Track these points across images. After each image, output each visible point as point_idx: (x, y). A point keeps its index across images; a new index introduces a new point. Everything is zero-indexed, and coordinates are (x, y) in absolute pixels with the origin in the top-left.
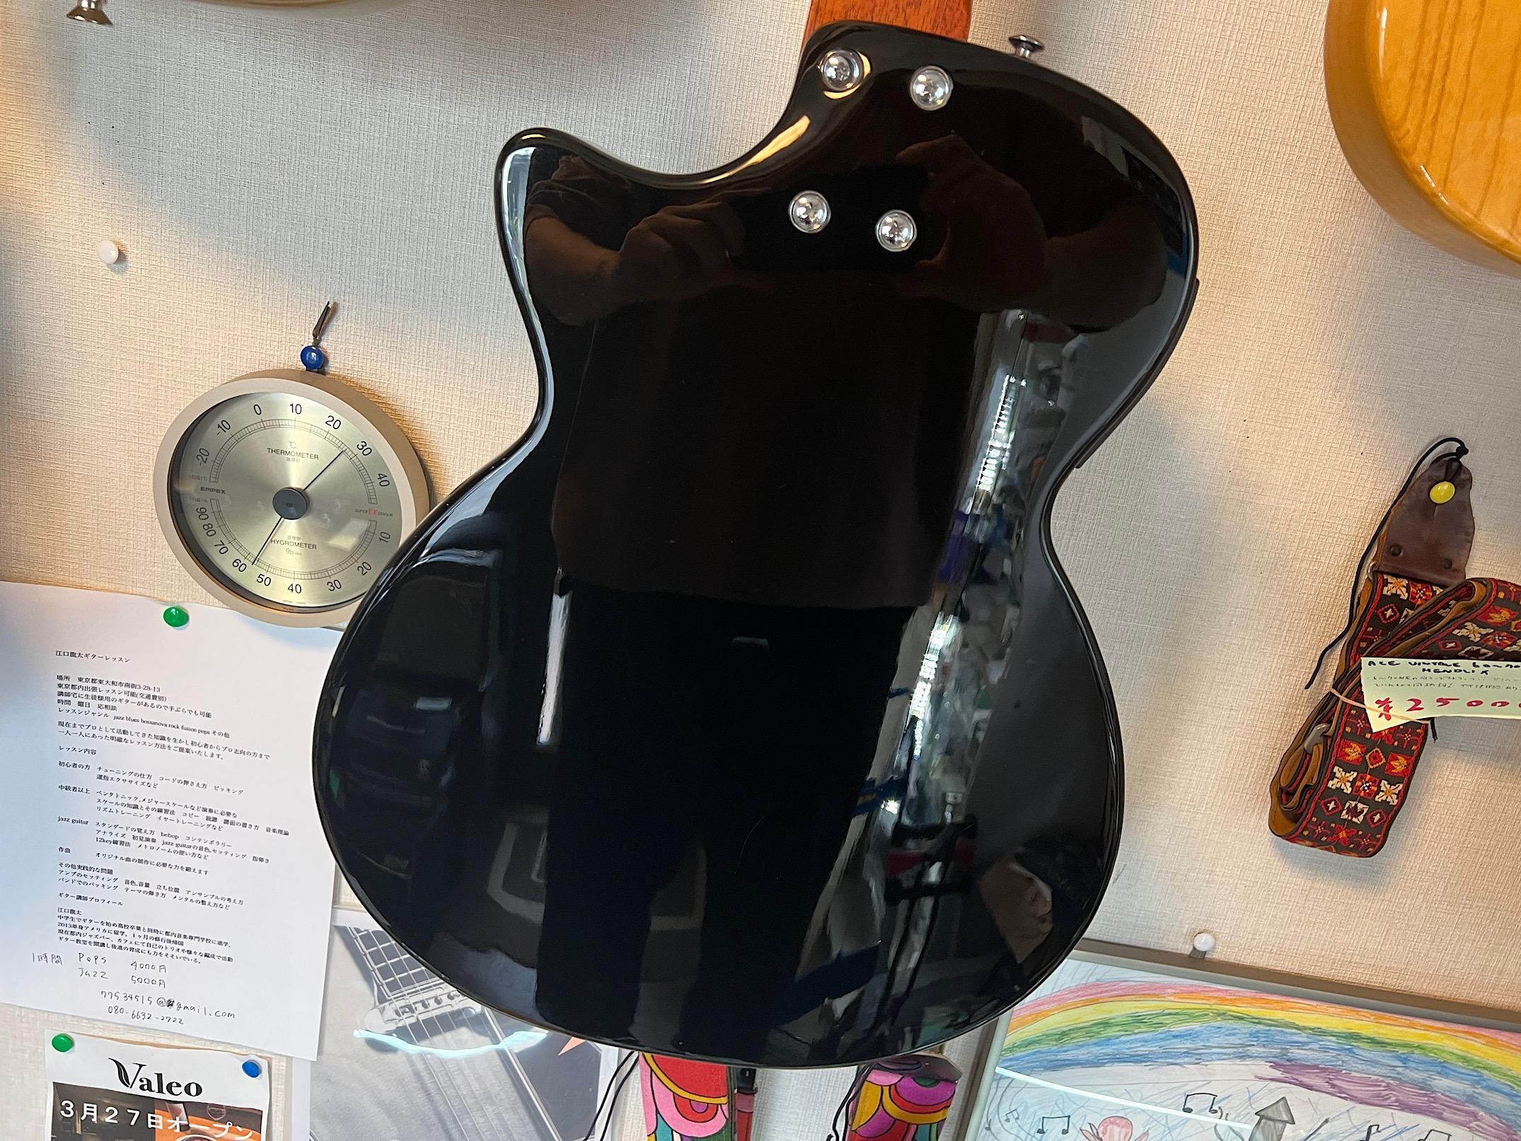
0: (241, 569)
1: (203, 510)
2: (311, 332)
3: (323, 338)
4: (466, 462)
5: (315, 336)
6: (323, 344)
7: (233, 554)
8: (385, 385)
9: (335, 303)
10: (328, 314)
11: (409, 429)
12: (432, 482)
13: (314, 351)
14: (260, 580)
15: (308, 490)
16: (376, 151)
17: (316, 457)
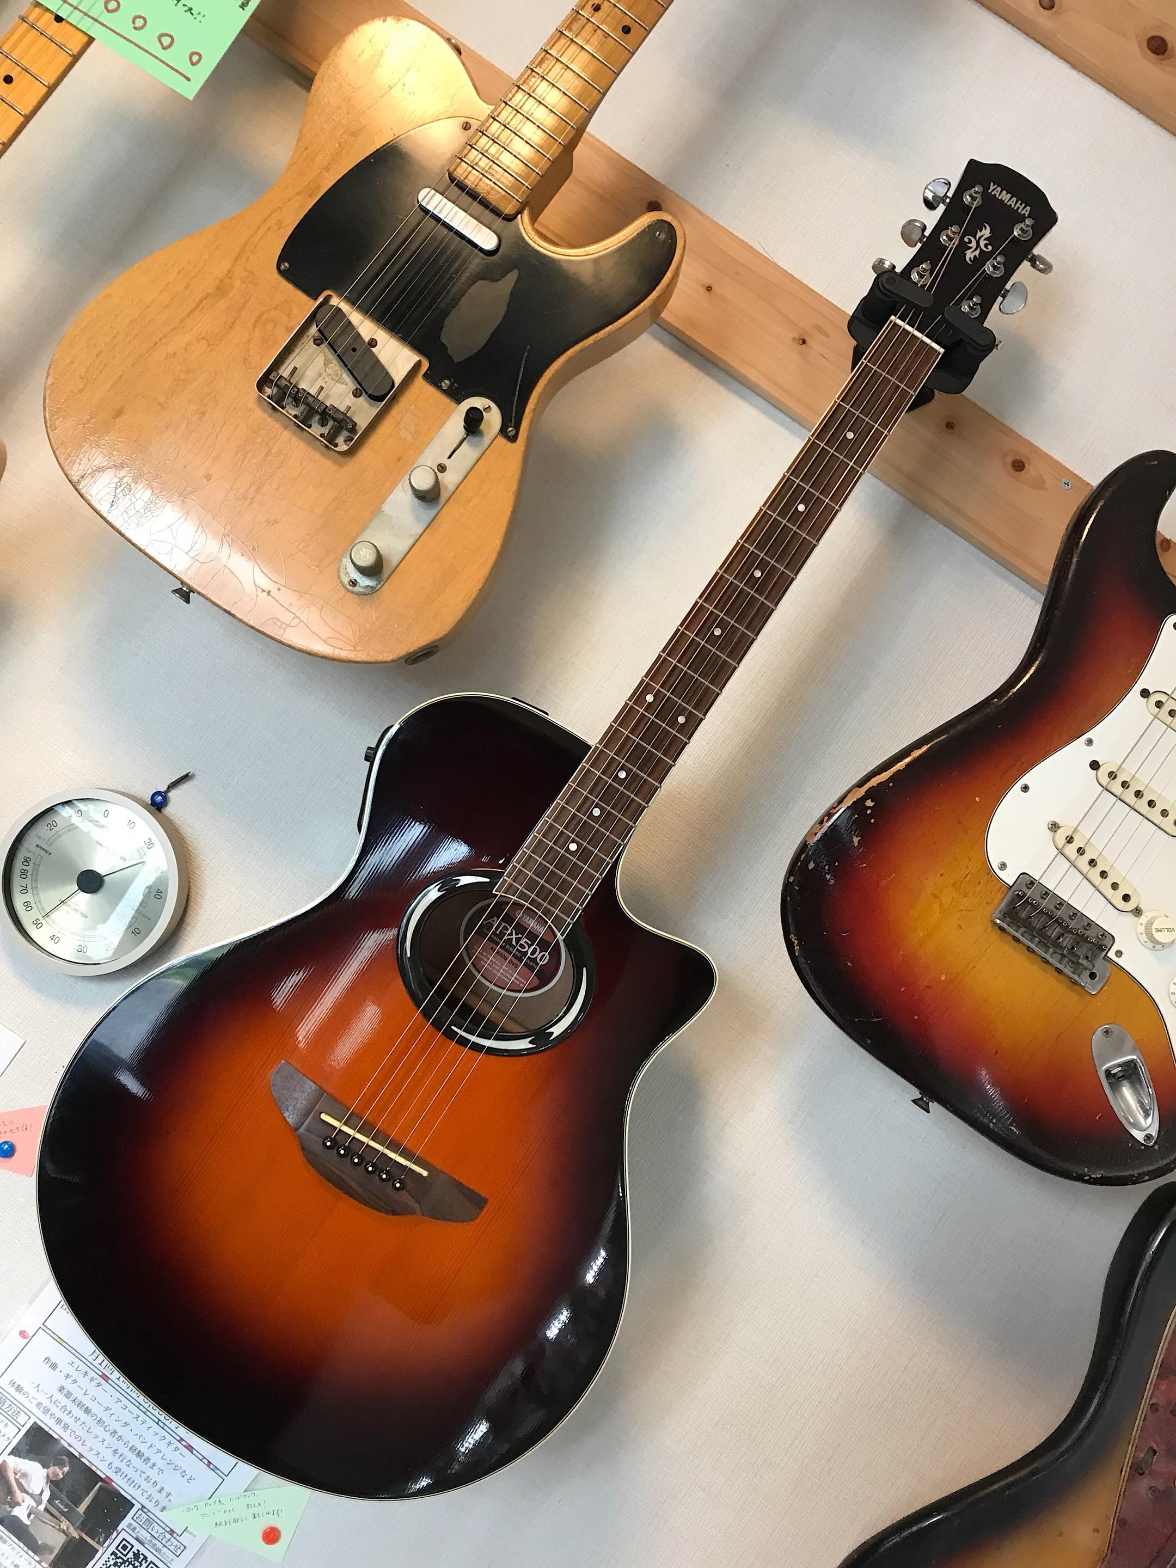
0: (28, 909)
1: (28, 859)
2: (168, 784)
3: (172, 791)
4: (216, 909)
5: (169, 787)
6: (170, 794)
7: (28, 897)
8: (194, 837)
9: (193, 774)
10: (186, 778)
11: (192, 871)
12: (186, 912)
13: (162, 796)
14: (35, 922)
15: (105, 878)
16: (272, 702)
17: (125, 860)
